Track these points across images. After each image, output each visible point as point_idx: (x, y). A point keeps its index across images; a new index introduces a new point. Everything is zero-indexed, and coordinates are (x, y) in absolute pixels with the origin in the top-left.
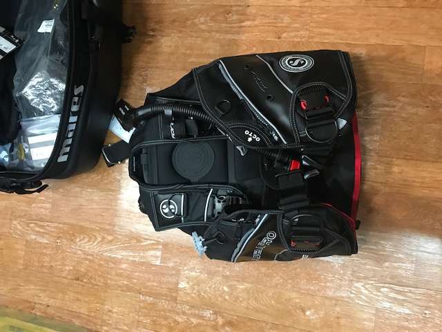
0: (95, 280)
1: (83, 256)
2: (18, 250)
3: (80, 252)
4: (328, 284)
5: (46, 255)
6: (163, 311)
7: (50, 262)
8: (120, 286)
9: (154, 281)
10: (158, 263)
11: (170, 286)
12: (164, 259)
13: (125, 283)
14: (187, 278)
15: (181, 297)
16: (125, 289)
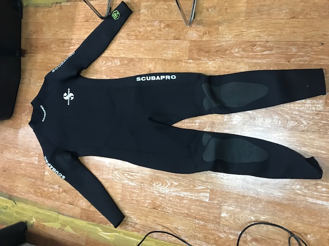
0: (166, 209)
1: (158, 194)
2: (118, 189)
3: (156, 192)
4: (323, 219)
5: (135, 193)
6: (211, 230)
7: (137, 197)
8: (183, 214)
9: (205, 212)
10: (207, 200)
11: (216, 215)
12: (211, 199)
13: (186, 212)
14: (226, 210)
15: (223, 222)
16: (186, 215)
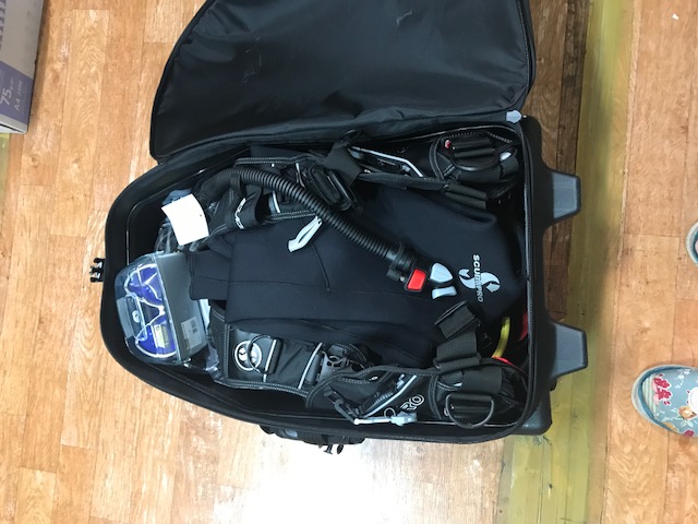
0: (40, 349)
1: (68, 329)
2: (74, 226)
3: (72, 324)
5: (68, 271)
6: (10, 448)
7: (60, 278)
8: (34, 387)
9: (42, 435)
10: (63, 442)
11: (37, 460)
12: (66, 449)
13: (39, 394)
14: (47, 482)
